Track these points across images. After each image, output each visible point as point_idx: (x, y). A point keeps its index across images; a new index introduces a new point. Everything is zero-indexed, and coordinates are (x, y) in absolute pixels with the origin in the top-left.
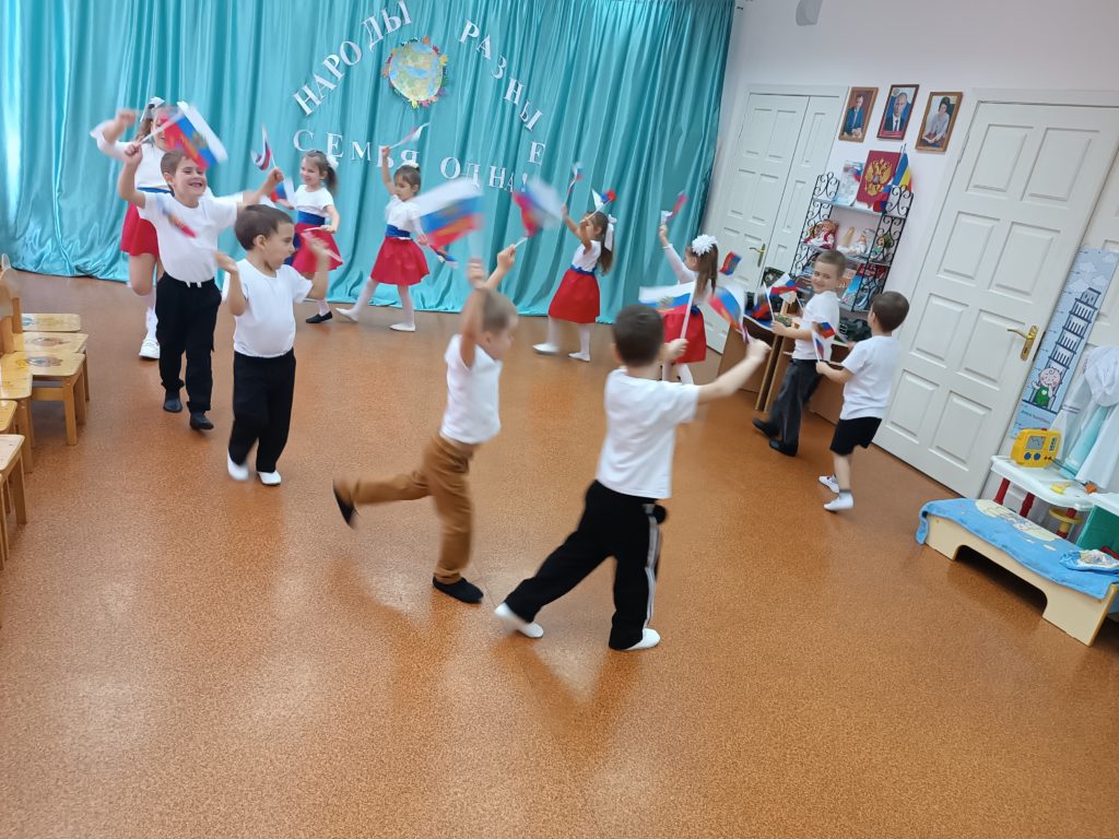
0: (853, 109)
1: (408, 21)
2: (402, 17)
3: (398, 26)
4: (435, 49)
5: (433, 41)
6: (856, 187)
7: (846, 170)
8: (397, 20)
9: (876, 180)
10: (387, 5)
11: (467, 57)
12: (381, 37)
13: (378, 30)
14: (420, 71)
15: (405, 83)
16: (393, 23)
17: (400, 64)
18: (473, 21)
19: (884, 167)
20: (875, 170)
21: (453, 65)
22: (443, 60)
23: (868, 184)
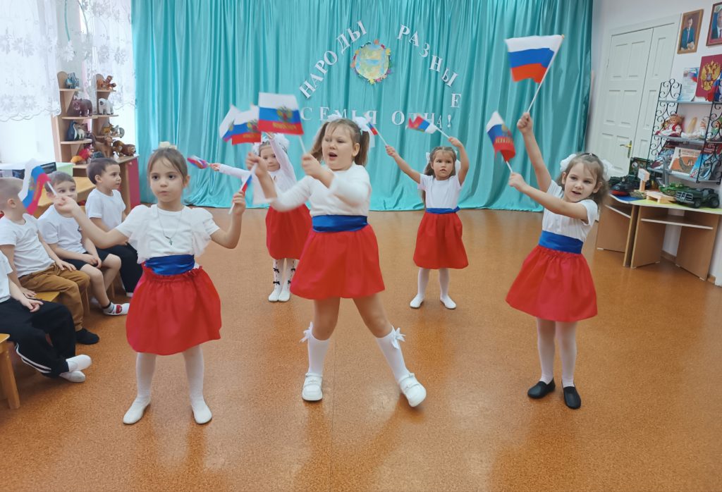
0: (686, 29)
1: (364, 32)
3: (359, 36)
4: (383, 46)
5: (381, 42)
6: (695, 86)
7: (685, 75)
8: (358, 33)
9: (709, 78)
10: (351, 26)
11: (403, 47)
12: (348, 45)
13: (346, 41)
14: (374, 61)
16: (355, 36)
18: (405, 25)
19: (714, 67)
20: (707, 71)
21: (394, 53)
23: (704, 82)
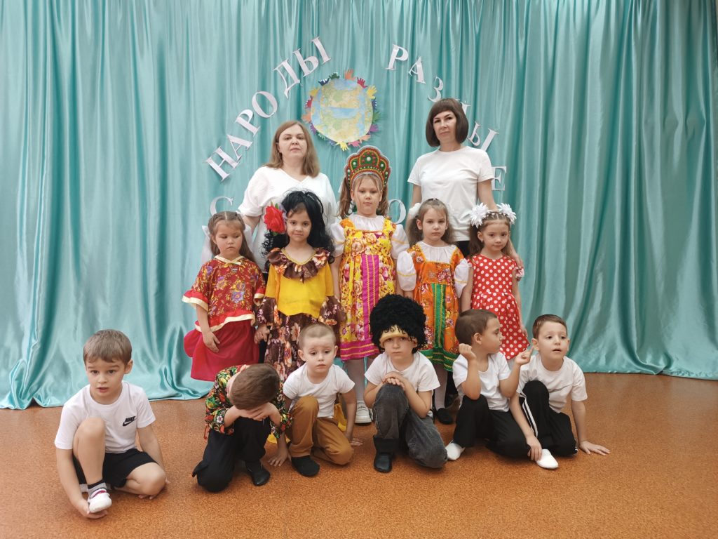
1: (326, 58)
2: (319, 56)
3: (316, 65)
4: (361, 82)
5: (358, 75)
8: (313, 60)
10: (300, 46)
11: (398, 83)
12: (297, 81)
13: (293, 74)
15: (330, 127)
16: (309, 64)
17: (322, 106)
18: (400, 44)
21: (382, 97)
22: (371, 93)
